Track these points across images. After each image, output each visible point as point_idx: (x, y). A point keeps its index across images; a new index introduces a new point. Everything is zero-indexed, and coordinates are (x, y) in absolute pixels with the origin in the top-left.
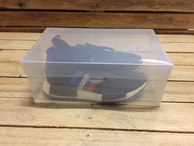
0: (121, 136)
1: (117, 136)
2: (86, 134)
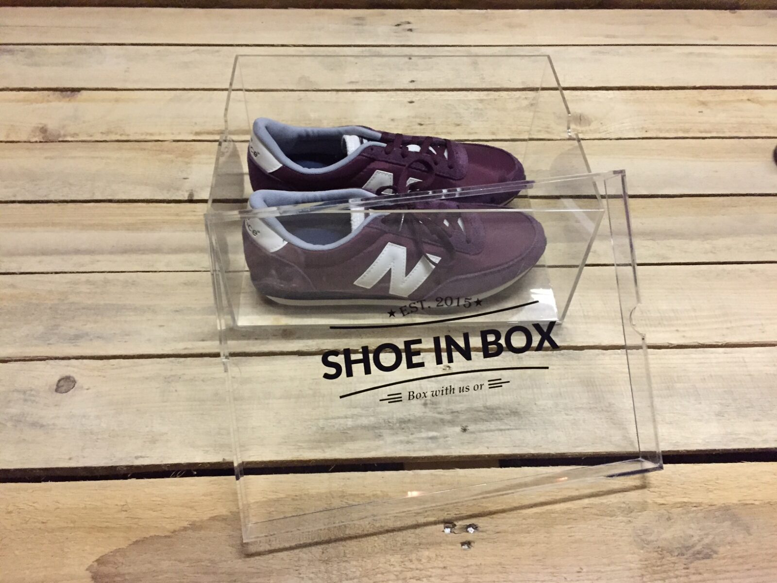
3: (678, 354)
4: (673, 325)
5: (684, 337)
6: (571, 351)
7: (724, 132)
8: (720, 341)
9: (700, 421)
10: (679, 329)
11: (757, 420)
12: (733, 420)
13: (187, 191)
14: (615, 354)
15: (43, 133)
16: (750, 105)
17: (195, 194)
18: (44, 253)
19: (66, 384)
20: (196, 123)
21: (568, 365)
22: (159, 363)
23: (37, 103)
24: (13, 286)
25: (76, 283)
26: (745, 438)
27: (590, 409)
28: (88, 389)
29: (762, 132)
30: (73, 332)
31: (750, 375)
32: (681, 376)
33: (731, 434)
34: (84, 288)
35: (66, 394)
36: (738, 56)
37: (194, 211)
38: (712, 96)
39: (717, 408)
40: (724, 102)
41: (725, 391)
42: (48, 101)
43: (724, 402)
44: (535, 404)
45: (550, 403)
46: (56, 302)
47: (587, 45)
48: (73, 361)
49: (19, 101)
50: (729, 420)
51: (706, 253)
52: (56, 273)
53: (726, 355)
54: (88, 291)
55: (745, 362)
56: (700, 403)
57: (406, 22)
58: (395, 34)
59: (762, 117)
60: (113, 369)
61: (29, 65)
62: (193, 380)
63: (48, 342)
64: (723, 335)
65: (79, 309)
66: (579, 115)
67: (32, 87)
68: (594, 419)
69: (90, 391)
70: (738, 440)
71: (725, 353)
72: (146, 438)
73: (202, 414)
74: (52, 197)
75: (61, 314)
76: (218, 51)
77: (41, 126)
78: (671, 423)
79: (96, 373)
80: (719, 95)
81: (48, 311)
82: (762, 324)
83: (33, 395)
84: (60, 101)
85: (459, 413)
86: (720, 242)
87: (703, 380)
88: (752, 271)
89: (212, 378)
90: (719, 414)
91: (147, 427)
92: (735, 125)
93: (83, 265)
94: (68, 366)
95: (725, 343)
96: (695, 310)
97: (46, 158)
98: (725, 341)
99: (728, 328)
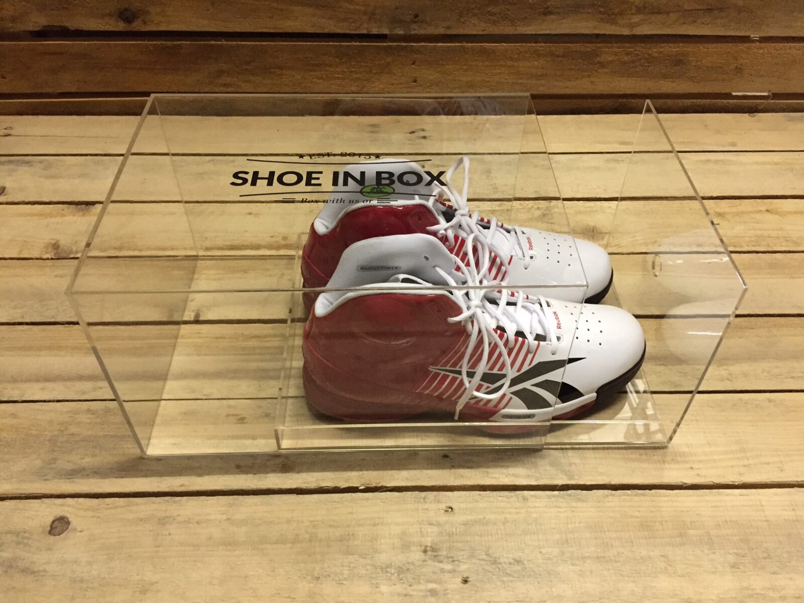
0: (537, 505)
1: (529, 507)
2: (443, 506)
3: (691, 496)
4: (687, 462)
5: (698, 475)
6: (579, 492)
7: (742, 246)
8: (736, 481)
9: (714, 573)
10: (693, 466)
11: (774, 573)
12: (748, 573)
13: (193, 311)
14: (625, 495)
15: (55, 249)
16: (768, 216)
17: (201, 314)
18: (49, 379)
19: (59, 526)
20: (207, 238)
21: (575, 507)
22: (154, 503)
23: (51, 217)
24: (14, 415)
25: (77, 413)
26: (762, 594)
27: (598, 558)
28: (81, 531)
29: (781, 246)
30: (70, 466)
31: (767, 521)
32: (694, 522)
33: (747, 588)
34: (84, 418)
35: (59, 536)
36: (757, 163)
37: (199, 333)
38: (729, 207)
39: (731, 558)
40: (743, 213)
41: (741, 539)
42: (63, 215)
43: (739, 551)
44: (541, 552)
45: (556, 551)
46: (56, 433)
47: (602, 153)
48: (69, 501)
49: (33, 215)
50: (745, 572)
51: (722, 380)
52: (58, 401)
53: (742, 497)
54: (88, 421)
55: (762, 506)
56: (714, 553)
57: (420, 129)
58: (410, 142)
59: (781, 229)
60: (107, 509)
61: (46, 177)
62: (188, 521)
63: (46, 478)
64: (740, 474)
65: (77, 441)
66: (592, 228)
67: (47, 200)
68: (602, 570)
69: (83, 533)
70: (755, 596)
71: (742, 495)
72: (137, 587)
73: (195, 561)
74: (59, 319)
75: (59, 447)
76: (233, 161)
77: (53, 242)
78: (683, 576)
79: (90, 514)
80: (736, 206)
81: (47, 443)
82: (781, 462)
83: (27, 538)
84: (74, 216)
85: (460, 562)
86: (736, 369)
87: (718, 526)
88: (770, 401)
89: (206, 519)
90: (734, 566)
91: (138, 575)
92: (753, 239)
93: (84, 393)
94: (62, 505)
95: (742, 482)
96: (710, 444)
97: (56, 276)
98: (741, 481)
99: (745, 466)
